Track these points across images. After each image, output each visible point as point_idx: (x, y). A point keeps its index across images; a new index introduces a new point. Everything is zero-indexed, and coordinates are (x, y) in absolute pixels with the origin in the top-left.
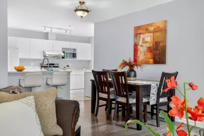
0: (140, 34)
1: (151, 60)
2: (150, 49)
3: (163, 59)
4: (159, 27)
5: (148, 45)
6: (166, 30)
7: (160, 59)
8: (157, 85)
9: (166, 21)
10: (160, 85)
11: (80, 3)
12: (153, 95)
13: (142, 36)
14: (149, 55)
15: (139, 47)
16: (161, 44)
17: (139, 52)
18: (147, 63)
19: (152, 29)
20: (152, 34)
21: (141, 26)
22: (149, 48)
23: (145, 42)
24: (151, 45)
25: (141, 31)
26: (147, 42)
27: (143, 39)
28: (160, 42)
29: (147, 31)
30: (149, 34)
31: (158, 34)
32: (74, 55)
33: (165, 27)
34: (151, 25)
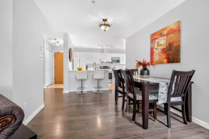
0: (155, 39)
1: (165, 60)
2: (164, 51)
3: (177, 59)
4: (172, 29)
5: (162, 47)
6: (180, 30)
7: (173, 58)
8: (167, 84)
9: (179, 22)
10: (170, 84)
11: (104, 20)
12: (162, 94)
13: (157, 40)
14: (163, 56)
15: (154, 50)
16: (175, 45)
17: (154, 54)
18: (161, 63)
19: (165, 32)
20: (165, 37)
21: (156, 32)
22: (163, 49)
23: (159, 45)
24: (165, 47)
25: (156, 37)
26: (161, 45)
27: (158, 43)
28: (173, 42)
29: (161, 35)
30: (163, 38)
31: (171, 35)
32: (118, 61)
33: (179, 27)
34: (164, 29)
